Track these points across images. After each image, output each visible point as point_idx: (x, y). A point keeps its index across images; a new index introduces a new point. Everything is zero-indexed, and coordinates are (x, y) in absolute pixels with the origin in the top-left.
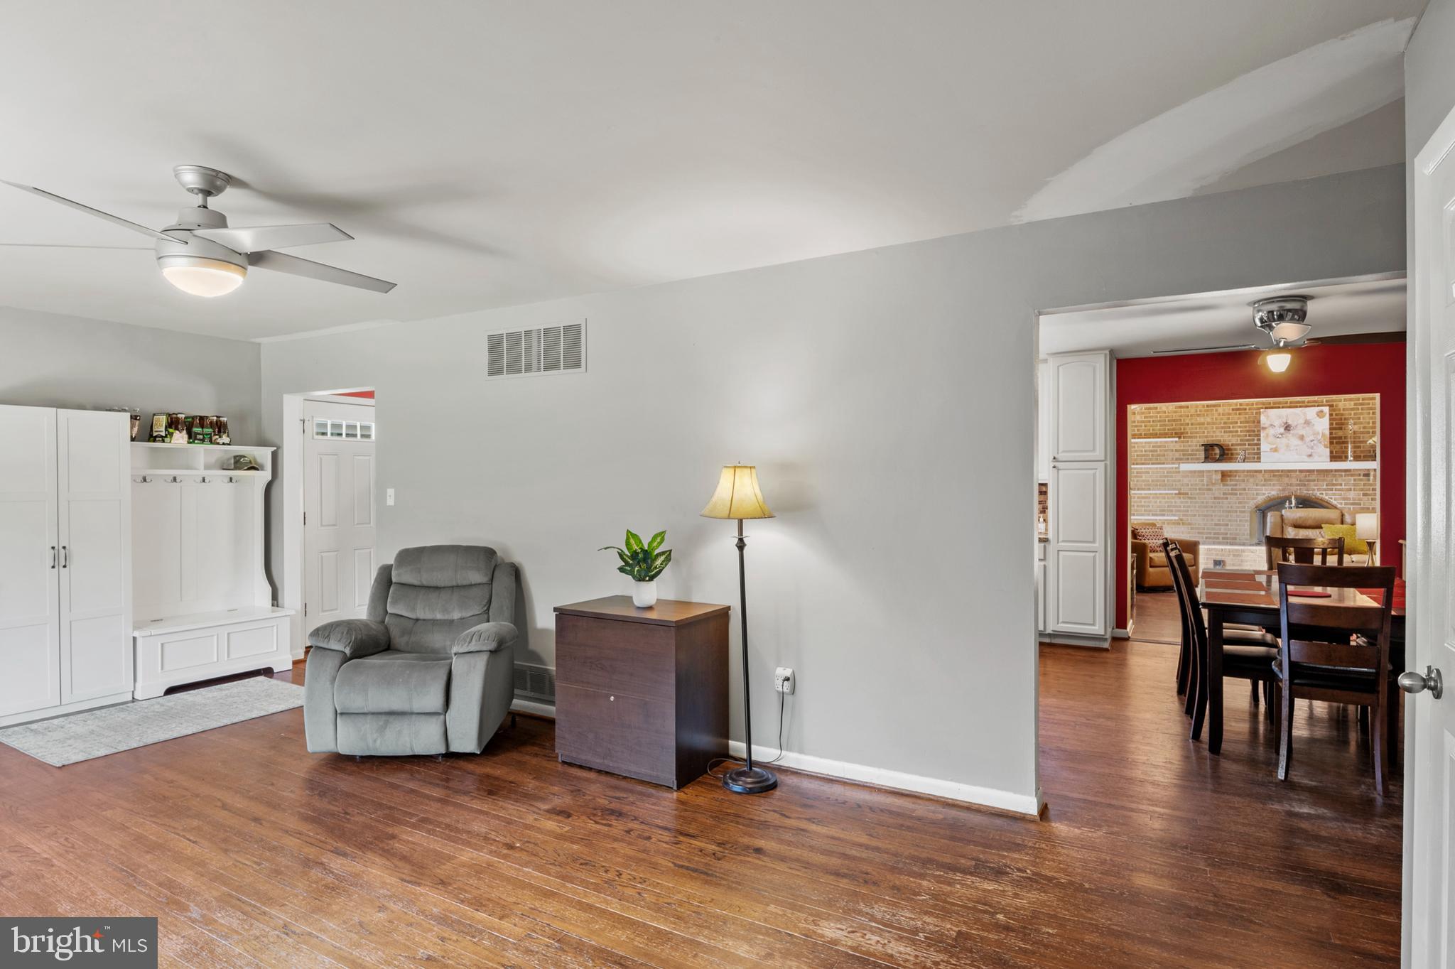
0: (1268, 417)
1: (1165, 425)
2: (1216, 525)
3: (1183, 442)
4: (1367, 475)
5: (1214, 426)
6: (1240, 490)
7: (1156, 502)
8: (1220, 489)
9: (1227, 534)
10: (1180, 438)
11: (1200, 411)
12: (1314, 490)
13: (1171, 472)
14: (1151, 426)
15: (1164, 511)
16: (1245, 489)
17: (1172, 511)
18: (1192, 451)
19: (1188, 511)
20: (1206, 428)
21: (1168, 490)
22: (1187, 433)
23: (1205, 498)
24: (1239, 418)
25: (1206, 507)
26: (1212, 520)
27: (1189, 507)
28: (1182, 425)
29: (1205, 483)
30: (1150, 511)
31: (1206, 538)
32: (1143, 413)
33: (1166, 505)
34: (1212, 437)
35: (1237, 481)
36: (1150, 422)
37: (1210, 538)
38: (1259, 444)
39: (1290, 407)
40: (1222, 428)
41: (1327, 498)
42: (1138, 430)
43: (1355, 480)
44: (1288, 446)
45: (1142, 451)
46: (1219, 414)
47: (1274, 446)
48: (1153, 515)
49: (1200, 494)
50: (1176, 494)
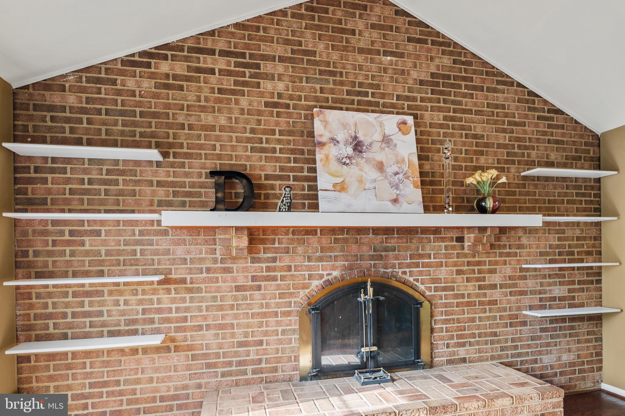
0: (326, 123)
1: (135, 124)
2: (241, 344)
3: (172, 165)
4: (460, 239)
5: (234, 135)
6: (281, 269)
7: (117, 303)
8: (245, 270)
9: (260, 361)
10: (165, 155)
11: (207, 99)
12: (394, 266)
13: (149, 233)
14: (104, 123)
15: (134, 322)
16: (289, 268)
17: (152, 321)
18: (192, 185)
19: (185, 319)
20: (218, 139)
21: (144, 274)
22: (181, 146)
23: (218, 290)
24: (277, 124)
25: (221, 308)
26: (233, 335)
27: (187, 309)
28: (169, 126)
29: (218, 256)
30: (104, 325)
31: (223, 375)
32: (83, 90)
33: (140, 308)
34: (230, 157)
35: (276, 251)
36: (99, 112)
37: (230, 374)
38: (315, 179)
39: (358, 110)
40: (249, 140)
41: (411, 279)
42: (72, 130)
43: (446, 248)
44: (360, 181)
45: (82, 181)
46: (242, 111)
47: (339, 180)
48: (112, 334)
49: (211, 280)
50: (160, 283)
